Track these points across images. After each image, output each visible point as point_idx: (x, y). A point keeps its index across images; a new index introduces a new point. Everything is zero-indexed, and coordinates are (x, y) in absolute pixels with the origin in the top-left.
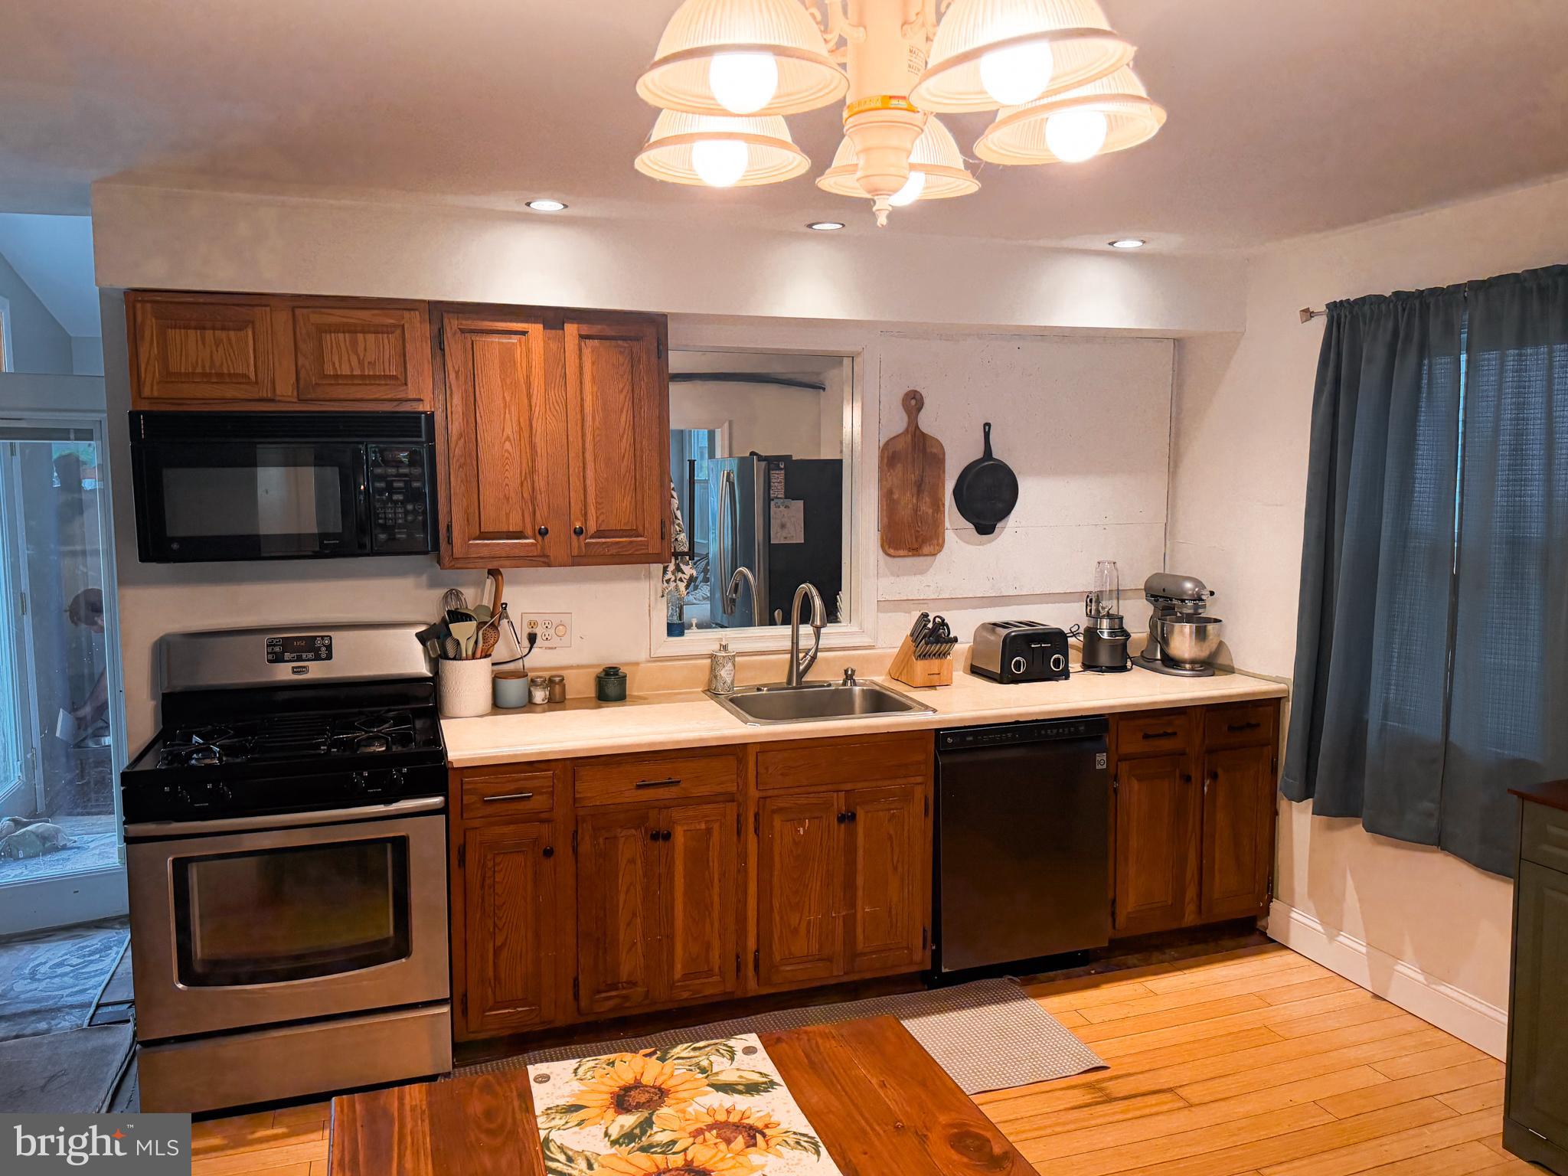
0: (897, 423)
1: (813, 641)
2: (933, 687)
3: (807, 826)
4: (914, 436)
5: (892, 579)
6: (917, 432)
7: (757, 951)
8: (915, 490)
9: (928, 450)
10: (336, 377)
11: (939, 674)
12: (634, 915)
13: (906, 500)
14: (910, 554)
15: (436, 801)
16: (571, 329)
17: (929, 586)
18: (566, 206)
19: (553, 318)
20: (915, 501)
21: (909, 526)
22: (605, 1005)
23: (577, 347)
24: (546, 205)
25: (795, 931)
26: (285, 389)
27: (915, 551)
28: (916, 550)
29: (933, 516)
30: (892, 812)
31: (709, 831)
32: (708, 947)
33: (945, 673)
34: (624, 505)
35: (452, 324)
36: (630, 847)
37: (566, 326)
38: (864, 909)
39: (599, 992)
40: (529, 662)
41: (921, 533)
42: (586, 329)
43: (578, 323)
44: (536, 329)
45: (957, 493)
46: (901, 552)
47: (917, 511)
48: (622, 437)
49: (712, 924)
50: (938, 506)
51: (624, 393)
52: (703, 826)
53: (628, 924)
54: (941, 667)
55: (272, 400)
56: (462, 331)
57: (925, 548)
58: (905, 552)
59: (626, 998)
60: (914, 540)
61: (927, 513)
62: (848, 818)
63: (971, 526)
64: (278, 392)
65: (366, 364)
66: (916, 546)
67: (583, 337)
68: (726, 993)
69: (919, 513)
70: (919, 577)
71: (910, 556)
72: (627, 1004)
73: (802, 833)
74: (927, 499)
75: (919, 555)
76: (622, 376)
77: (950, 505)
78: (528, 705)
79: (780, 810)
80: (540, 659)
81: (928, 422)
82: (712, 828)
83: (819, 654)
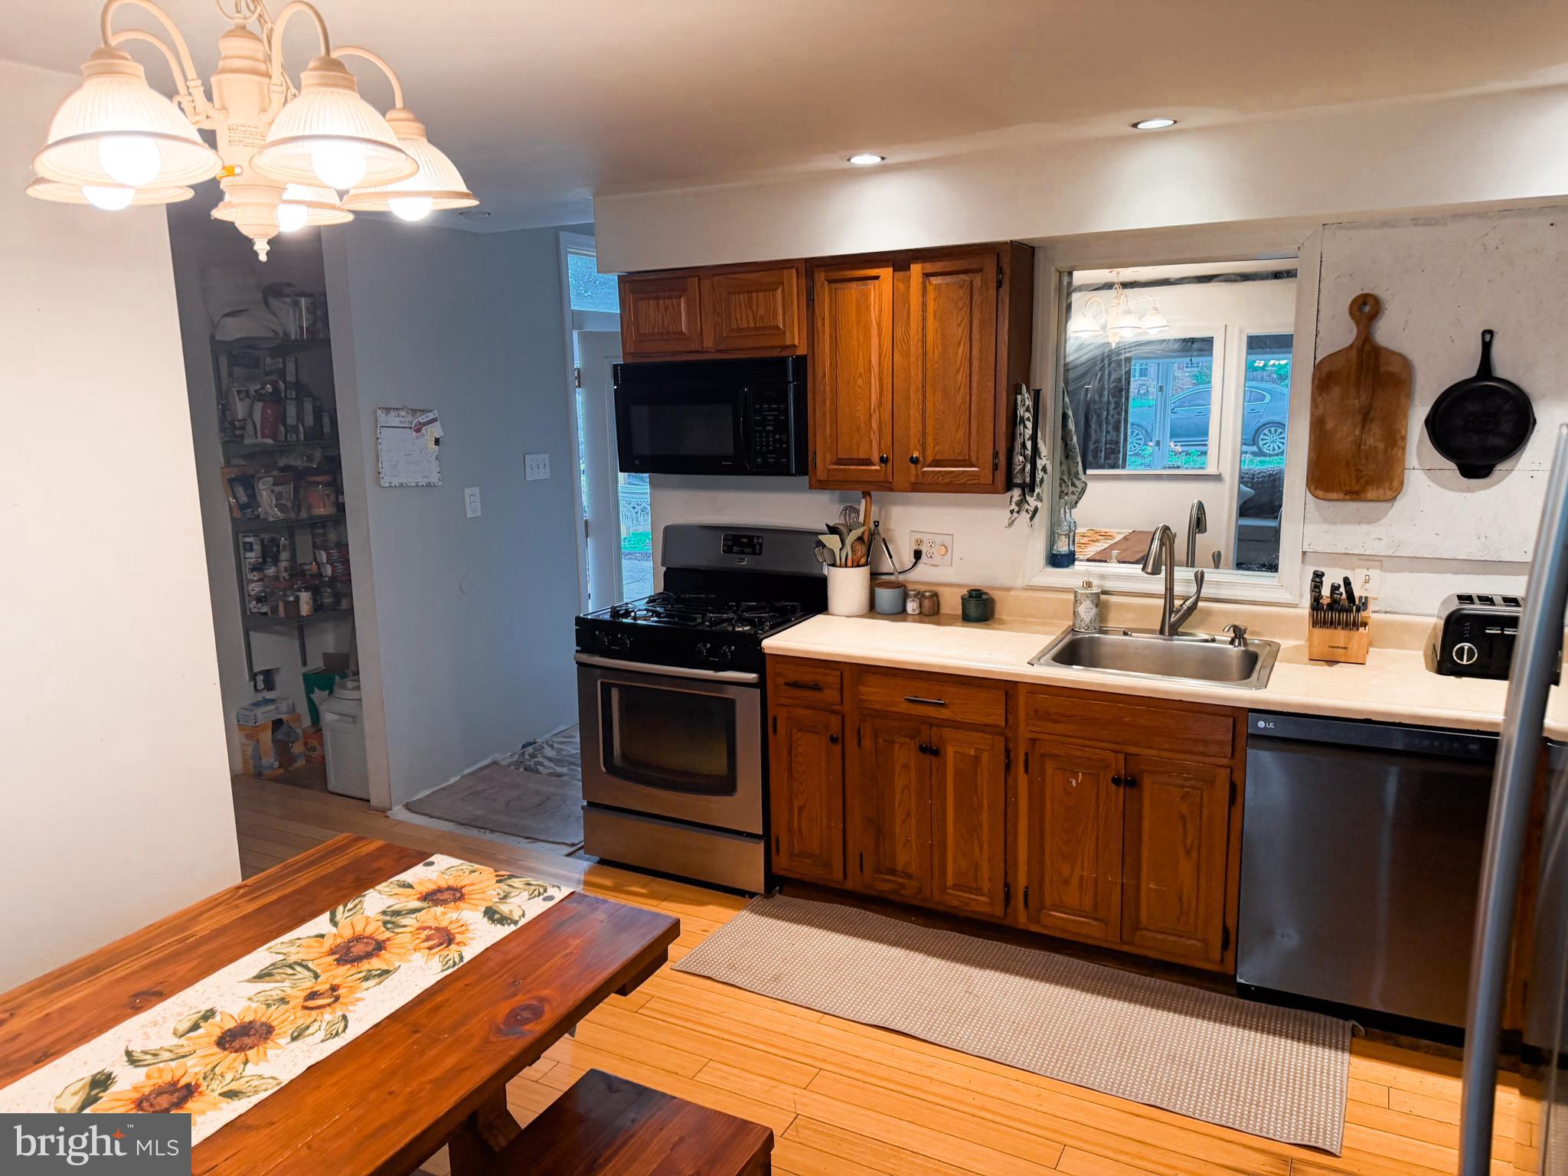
0: (1341, 334)
1: (1194, 589)
2: (1332, 662)
3: (1080, 778)
4: (1361, 351)
5: (1325, 527)
6: (1367, 347)
7: (1027, 888)
8: (1359, 418)
9: (1383, 369)
10: (739, 330)
11: (1346, 648)
12: (908, 815)
13: (1345, 434)
14: (1348, 497)
15: (752, 677)
16: (916, 269)
17: (1380, 539)
18: (883, 158)
19: (899, 260)
20: (1357, 432)
21: (1348, 464)
22: (884, 886)
23: (920, 286)
24: (865, 159)
25: (1067, 882)
26: (709, 343)
27: (1355, 494)
28: (1357, 493)
29: (1385, 452)
30: (1186, 789)
31: (977, 759)
32: (976, 866)
33: (1355, 648)
34: (958, 436)
35: (821, 277)
36: (904, 754)
37: (912, 266)
38: (1148, 885)
39: (881, 873)
40: (912, 576)
41: (1364, 473)
42: (930, 267)
43: (923, 262)
44: (886, 273)
45: (1430, 422)
46: (1334, 495)
47: (1360, 445)
48: (958, 371)
49: (981, 848)
50: (1395, 440)
51: (963, 325)
52: (972, 752)
53: (904, 821)
54: (1349, 639)
55: (699, 352)
56: (830, 282)
57: (1370, 491)
58: (1341, 496)
59: (902, 886)
60: (1354, 479)
61: (1376, 447)
62: (1129, 782)
63: (1453, 466)
64: (705, 345)
65: (758, 318)
66: (1356, 489)
67: (927, 275)
68: (993, 916)
69: (1363, 447)
70: (1366, 528)
71: (1347, 500)
72: (902, 892)
73: (1074, 784)
74: (1377, 430)
75: (1360, 500)
76: (960, 310)
77: (1420, 442)
78: (900, 614)
79: (1054, 756)
80: (924, 574)
81: (1386, 333)
82: (980, 756)
83: (1200, 604)
